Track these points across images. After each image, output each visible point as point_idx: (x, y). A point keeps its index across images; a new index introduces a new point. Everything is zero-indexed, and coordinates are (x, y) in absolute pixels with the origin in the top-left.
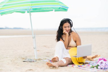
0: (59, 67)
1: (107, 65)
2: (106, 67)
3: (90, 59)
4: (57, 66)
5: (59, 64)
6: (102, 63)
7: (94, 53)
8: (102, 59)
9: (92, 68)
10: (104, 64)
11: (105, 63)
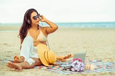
0: (22, 69)
1: (82, 67)
2: (81, 69)
3: (62, 60)
6: (76, 64)
7: (67, 52)
8: (76, 60)
9: (65, 71)
10: (79, 66)
11: (81, 64)
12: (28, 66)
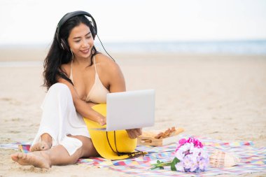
0: (51, 166)
1: (203, 161)
2: (201, 167)
3: (151, 142)
4: (46, 164)
5: (53, 157)
6: (188, 153)
8: (188, 141)
9: (158, 170)
10: (194, 157)
11: (200, 154)
12: (65, 158)
